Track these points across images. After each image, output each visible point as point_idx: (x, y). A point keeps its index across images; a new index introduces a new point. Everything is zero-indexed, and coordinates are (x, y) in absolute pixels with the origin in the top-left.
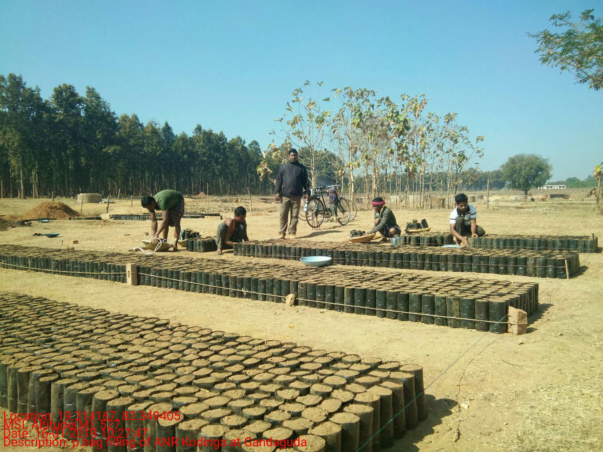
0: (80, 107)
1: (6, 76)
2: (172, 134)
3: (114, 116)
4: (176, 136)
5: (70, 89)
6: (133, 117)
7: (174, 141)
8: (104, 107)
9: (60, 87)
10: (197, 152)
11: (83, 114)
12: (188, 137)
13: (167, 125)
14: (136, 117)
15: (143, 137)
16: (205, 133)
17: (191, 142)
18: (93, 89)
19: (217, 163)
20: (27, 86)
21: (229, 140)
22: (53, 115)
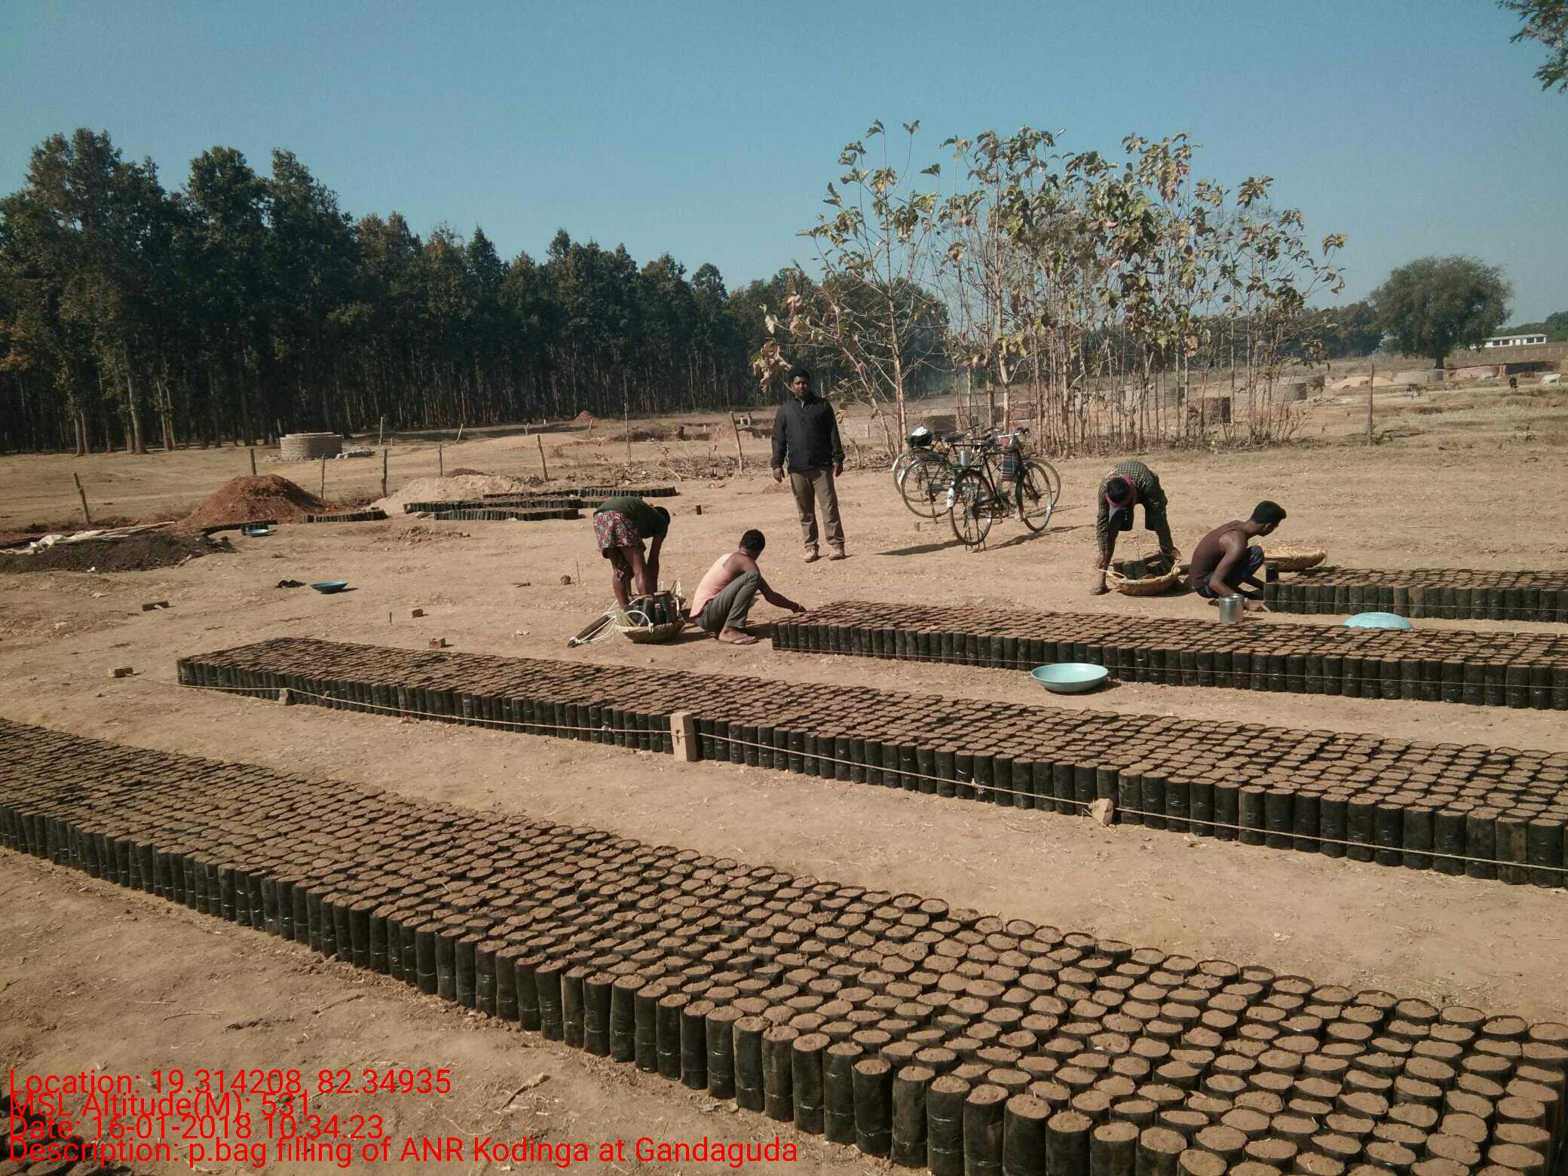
0: (261, 205)
1: (69, 137)
2: (495, 261)
3: (350, 225)
4: (506, 265)
5: (232, 160)
6: (392, 222)
7: (501, 280)
8: (322, 203)
9: (206, 155)
10: (563, 304)
11: (266, 222)
12: (537, 264)
13: (480, 236)
14: (399, 222)
15: (424, 276)
16: (580, 252)
17: (543, 278)
18: (291, 156)
19: (615, 329)
20: (124, 159)
21: (641, 265)
22: (196, 234)
